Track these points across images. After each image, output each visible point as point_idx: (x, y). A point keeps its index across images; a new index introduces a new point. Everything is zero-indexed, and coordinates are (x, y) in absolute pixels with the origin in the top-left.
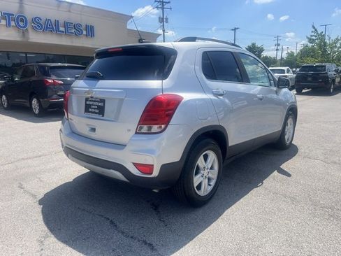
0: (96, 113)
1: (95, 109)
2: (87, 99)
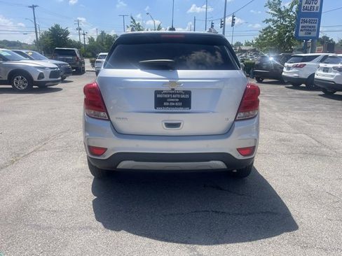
0: (179, 107)
1: (175, 102)
2: (157, 92)
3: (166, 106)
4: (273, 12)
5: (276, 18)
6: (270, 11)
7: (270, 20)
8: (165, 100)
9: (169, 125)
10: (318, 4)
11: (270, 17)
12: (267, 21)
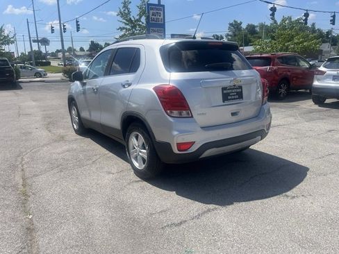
0: (237, 99)
1: (234, 95)
2: (224, 89)
3: (230, 99)
4: (125, 21)
5: (128, 27)
6: (121, 19)
7: (124, 28)
8: (228, 94)
9: (233, 114)
10: (162, 17)
11: (123, 25)
12: (121, 29)
